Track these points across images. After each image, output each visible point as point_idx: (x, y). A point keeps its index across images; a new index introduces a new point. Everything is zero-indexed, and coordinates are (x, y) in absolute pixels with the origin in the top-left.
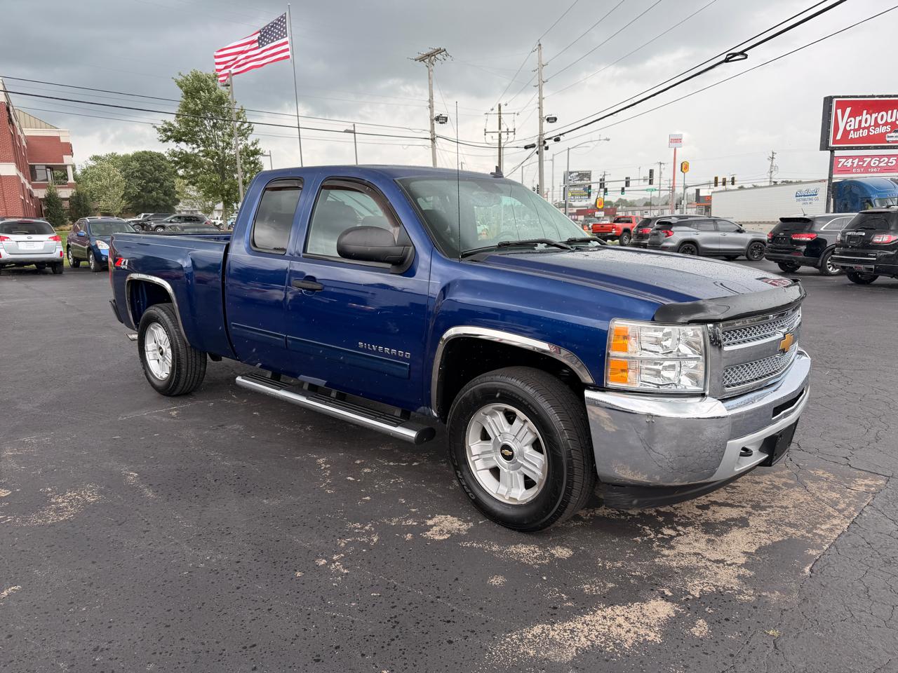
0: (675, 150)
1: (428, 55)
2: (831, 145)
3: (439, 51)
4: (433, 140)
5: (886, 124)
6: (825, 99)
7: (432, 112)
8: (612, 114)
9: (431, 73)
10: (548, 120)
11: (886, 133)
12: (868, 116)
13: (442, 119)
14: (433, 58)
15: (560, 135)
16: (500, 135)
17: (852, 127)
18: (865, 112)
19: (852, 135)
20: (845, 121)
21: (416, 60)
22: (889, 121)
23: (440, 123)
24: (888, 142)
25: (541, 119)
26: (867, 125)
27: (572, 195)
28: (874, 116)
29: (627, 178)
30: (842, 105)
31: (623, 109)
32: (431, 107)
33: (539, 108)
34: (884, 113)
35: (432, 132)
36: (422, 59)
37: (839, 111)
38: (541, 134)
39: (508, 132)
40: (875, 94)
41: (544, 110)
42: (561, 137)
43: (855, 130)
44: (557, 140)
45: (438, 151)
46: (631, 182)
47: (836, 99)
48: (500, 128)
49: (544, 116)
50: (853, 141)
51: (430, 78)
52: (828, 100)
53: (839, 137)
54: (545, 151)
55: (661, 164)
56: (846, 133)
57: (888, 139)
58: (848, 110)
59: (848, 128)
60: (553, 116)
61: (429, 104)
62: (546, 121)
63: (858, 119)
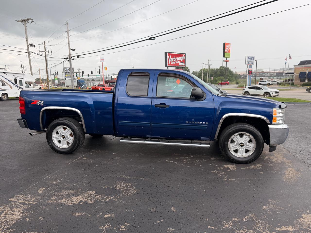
0: (102, 63)
1: (24, 20)
2: (168, 66)
3: (30, 19)
4: (29, 53)
5: (179, 61)
6: (165, 52)
7: (27, 42)
8: (104, 51)
9: (26, 27)
10: (72, 49)
11: (179, 63)
12: (175, 58)
13: (33, 46)
14: (26, 21)
15: (80, 55)
16: (45, 53)
17: (172, 61)
18: (174, 57)
19: (172, 63)
20: (170, 59)
21: (18, 21)
22: (179, 60)
23: (32, 47)
24: (180, 66)
25: (69, 49)
26: (175, 61)
27: (67, 76)
28: (176, 58)
29: (91, 71)
30: (169, 55)
31: (109, 49)
32: (27, 40)
33: (69, 45)
34: (178, 58)
35: (28, 50)
36: (20, 21)
37: (169, 56)
38: (70, 55)
39: (49, 52)
40: (176, 52)
41: (70, 46)
42: (80, 56)
43: (172, 62)
44: (78, 57)
45: (31, 58)
46: (84, 73)
47: (168, 53)
48: (45, 50)
49: (70, 48)
50: (172, 65)
51: (25, 29)
52: (166, 53)
53: (169, 64)
54: (72, 60)
55: (100, 67)
56: (171, 62)
57: (180, 65)
58: (171, 56)
59: (171, 61)
60: (74, 48)
61: (26, 39)
62: (71, 50)
63: (173, 59)
